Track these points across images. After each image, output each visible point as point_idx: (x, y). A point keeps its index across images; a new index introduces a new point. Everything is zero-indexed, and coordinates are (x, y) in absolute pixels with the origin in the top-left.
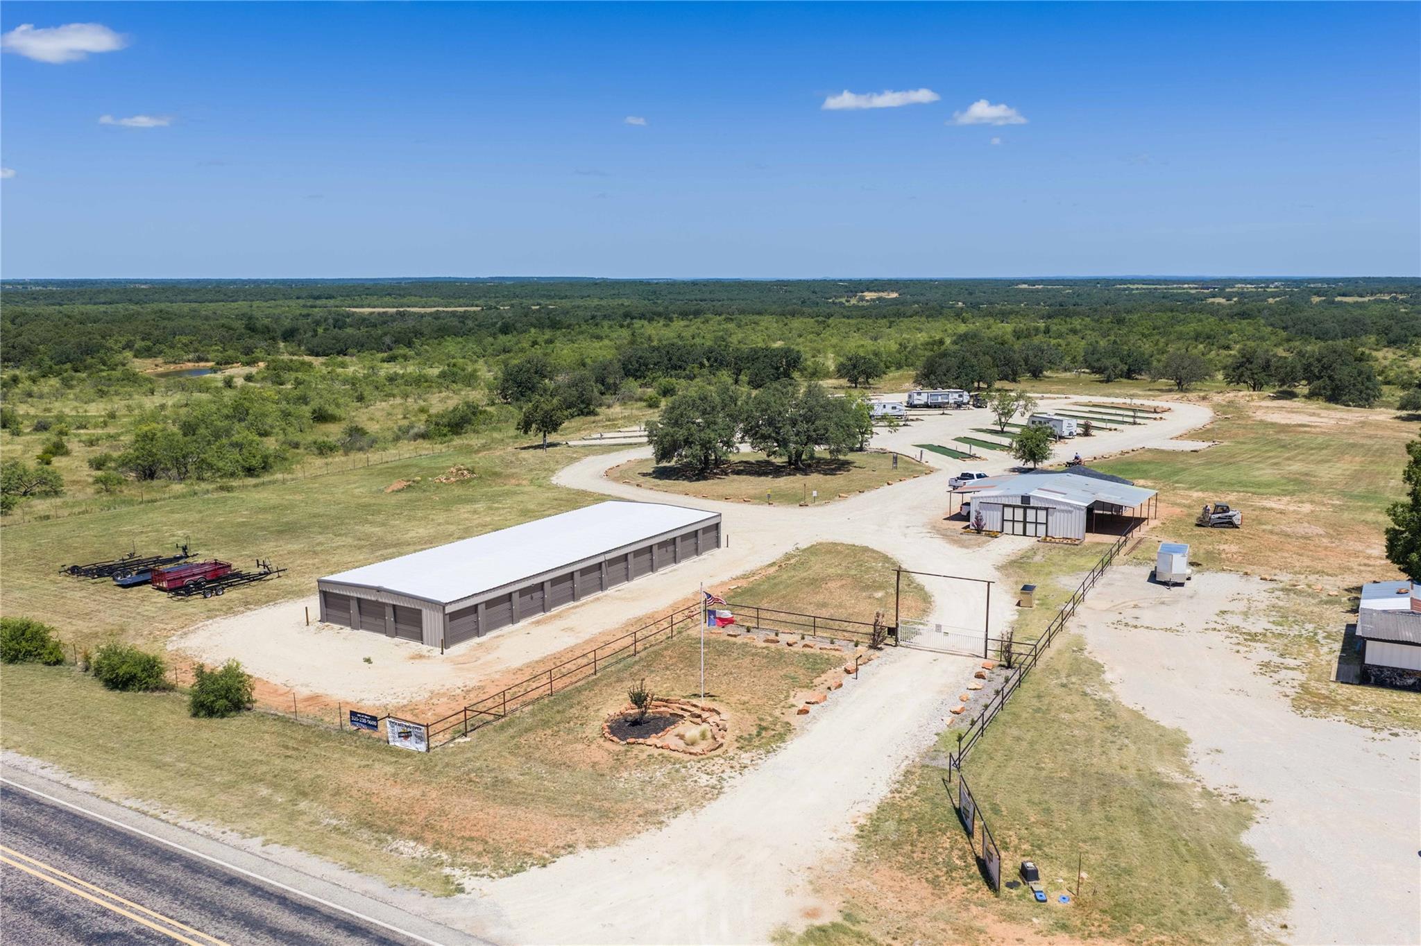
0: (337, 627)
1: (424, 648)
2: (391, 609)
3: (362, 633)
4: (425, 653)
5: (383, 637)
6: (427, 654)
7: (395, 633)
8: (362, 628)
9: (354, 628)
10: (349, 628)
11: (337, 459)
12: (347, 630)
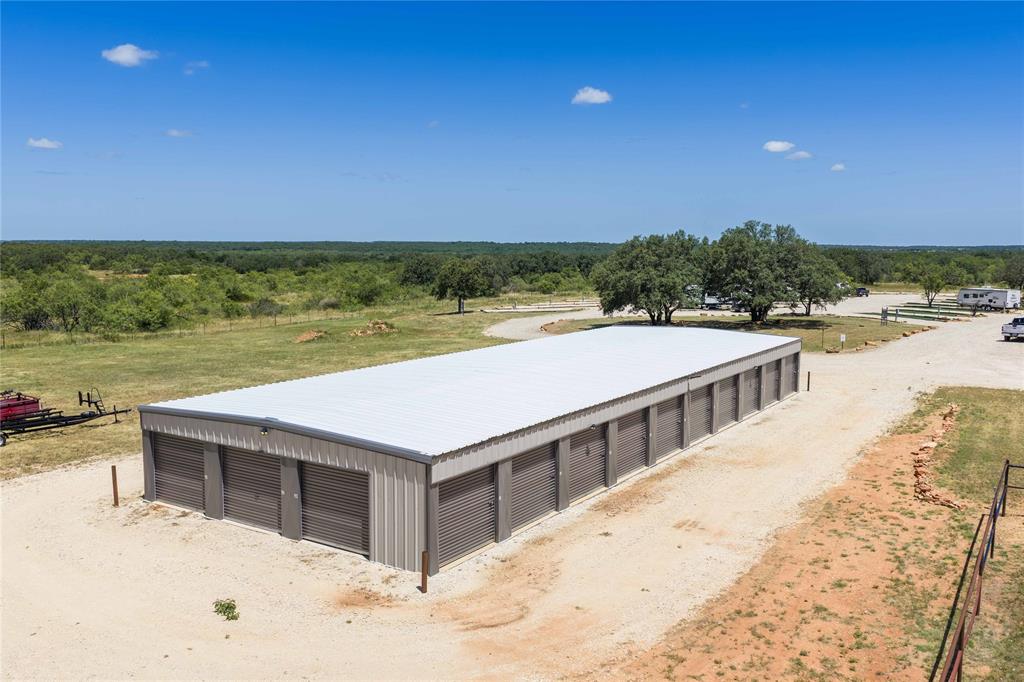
0: (175, 509)
1: (373, 572)
2: (294, 472)
3: (229, 525)
4: (377, 587)
5: (273, 537)
6: (384, 590)
7: (303, 529)
8: (228, 513)
9: (212, 513)
10: (201, 514)
11: (244, 321)
12: (197, 517)
